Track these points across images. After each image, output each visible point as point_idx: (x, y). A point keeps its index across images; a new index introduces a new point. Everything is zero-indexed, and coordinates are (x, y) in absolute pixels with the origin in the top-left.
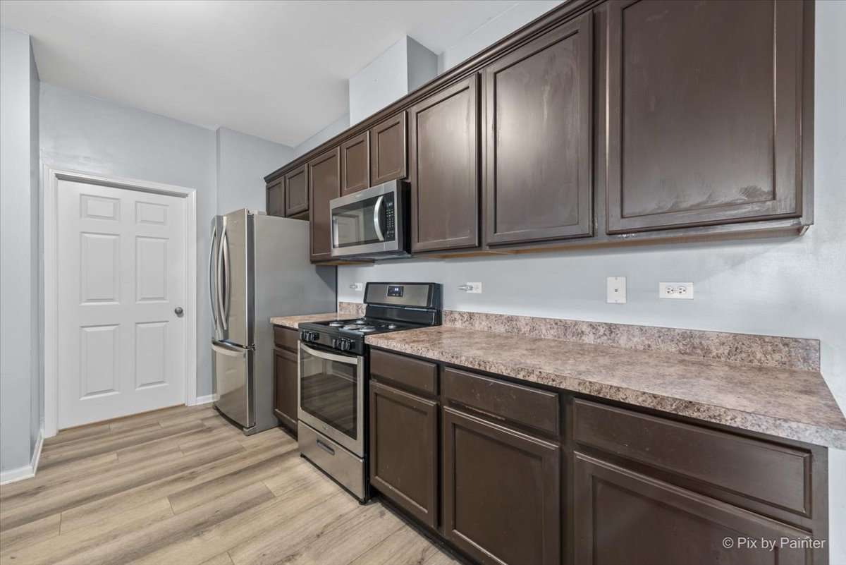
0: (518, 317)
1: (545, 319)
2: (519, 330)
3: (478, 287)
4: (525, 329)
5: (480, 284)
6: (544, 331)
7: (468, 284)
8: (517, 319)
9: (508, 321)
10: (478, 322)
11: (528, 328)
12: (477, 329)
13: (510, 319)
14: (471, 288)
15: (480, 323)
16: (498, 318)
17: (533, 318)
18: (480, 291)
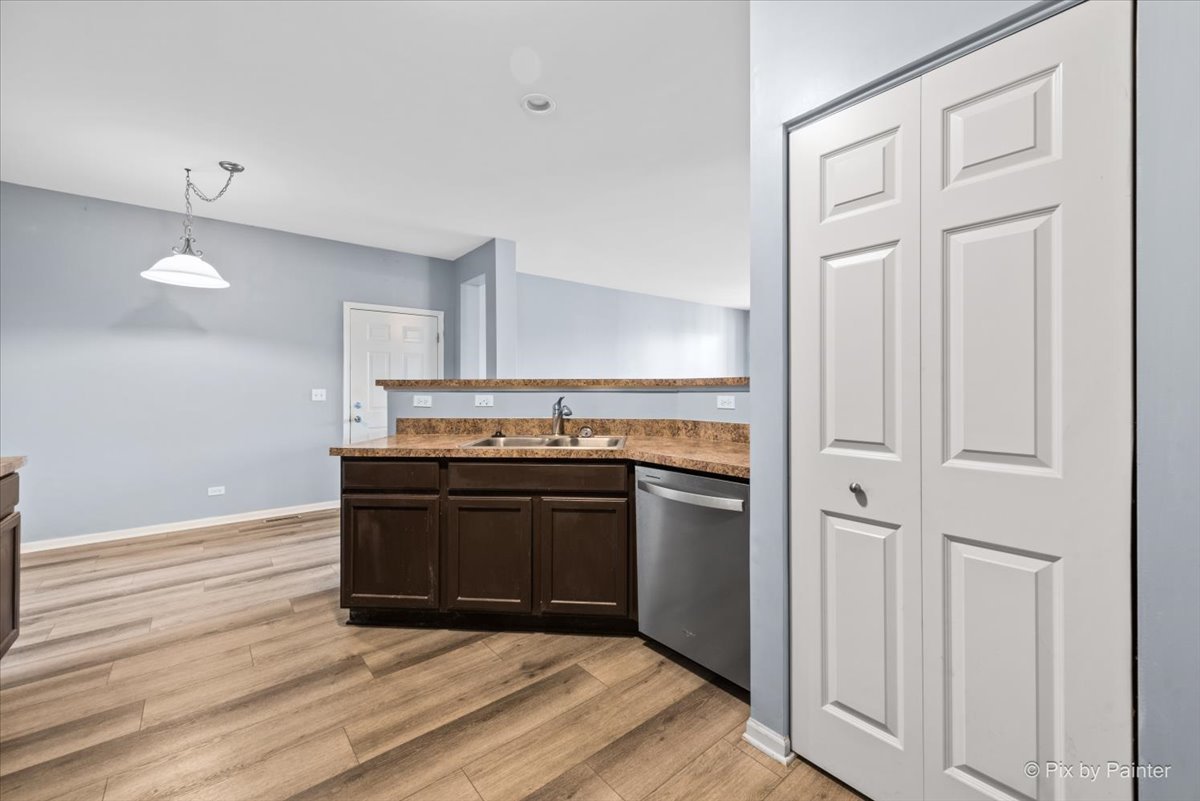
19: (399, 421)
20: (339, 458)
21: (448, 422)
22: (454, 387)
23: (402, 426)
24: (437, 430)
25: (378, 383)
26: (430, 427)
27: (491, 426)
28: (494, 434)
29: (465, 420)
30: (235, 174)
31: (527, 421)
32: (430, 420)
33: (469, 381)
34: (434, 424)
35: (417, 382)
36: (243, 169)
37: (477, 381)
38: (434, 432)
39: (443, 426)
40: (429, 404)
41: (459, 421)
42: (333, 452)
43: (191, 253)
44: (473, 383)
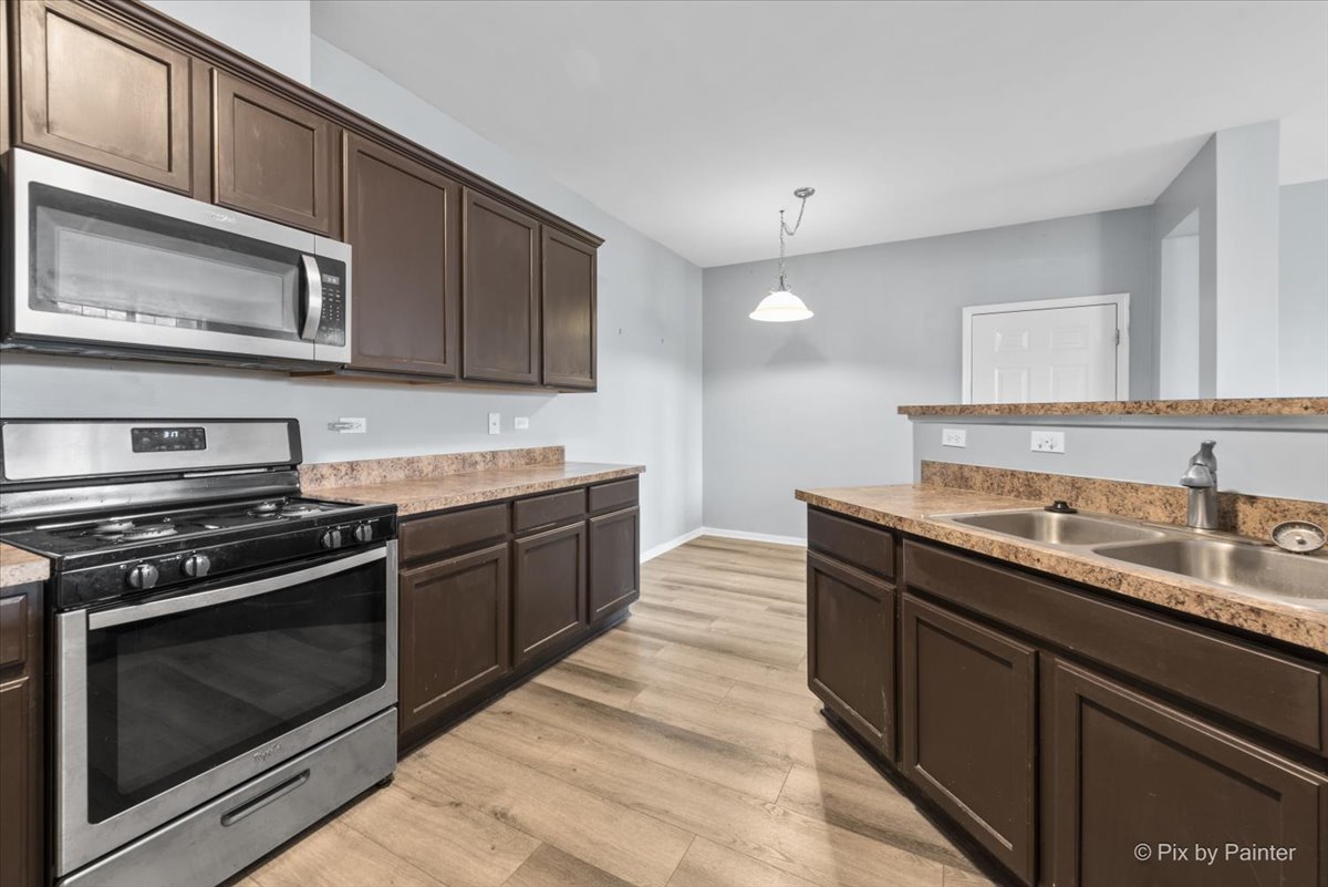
0: (419, 457)
1: (446, 455)
2: (421, 472)
3: (360, 425)
4: (427, 470)
5: (363, 421)
6: (446, 468)
7: (342, 420)
8: (419, 460)
9: (408, 464)
10: (365, 473)
11: (431, 467)
12: (363, 483)
13: (410, 462)
14: (350, 426)
15: (369, 474)
16: (396, 462)
17: (435, 456)
18: (363, 430)
19: (925, 464)
20: (805, 504)
21: (987, 472)
22: (993, 417)
23: (928, 472)
24: (971, 483)
25: (902, 410)
26: (962, 478)
27: (1059, 488)
28: (1051, 504)
29: (1013, 474)
30: (808, 199)
31: (1134, 488)
32: (961, 467)
33: (1016, 406)
34: (966, 474)
35: (943, 409)
36: (813, 191)
37: (1029, 406)
38: (969, 487)
39: (978, 478)
40: (962, 443)
41: (1003, 474)
42: (800, 495)
43: (784, 290)
44: (1023, 410)
